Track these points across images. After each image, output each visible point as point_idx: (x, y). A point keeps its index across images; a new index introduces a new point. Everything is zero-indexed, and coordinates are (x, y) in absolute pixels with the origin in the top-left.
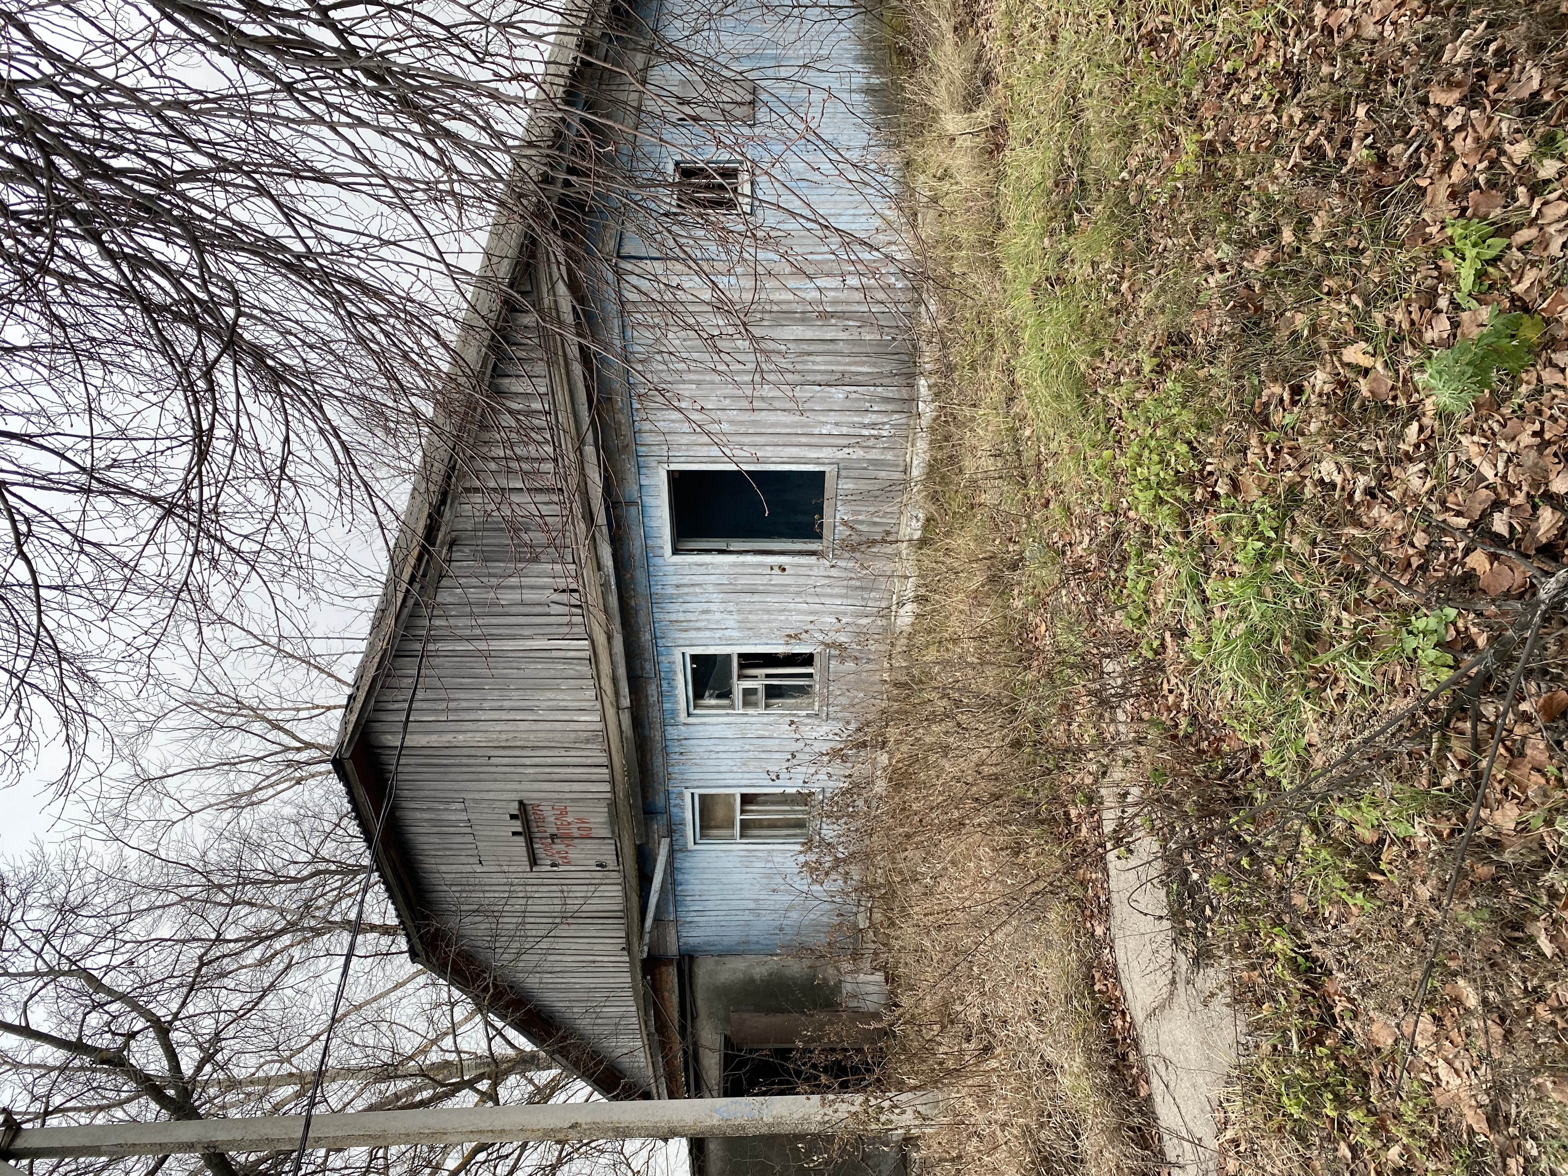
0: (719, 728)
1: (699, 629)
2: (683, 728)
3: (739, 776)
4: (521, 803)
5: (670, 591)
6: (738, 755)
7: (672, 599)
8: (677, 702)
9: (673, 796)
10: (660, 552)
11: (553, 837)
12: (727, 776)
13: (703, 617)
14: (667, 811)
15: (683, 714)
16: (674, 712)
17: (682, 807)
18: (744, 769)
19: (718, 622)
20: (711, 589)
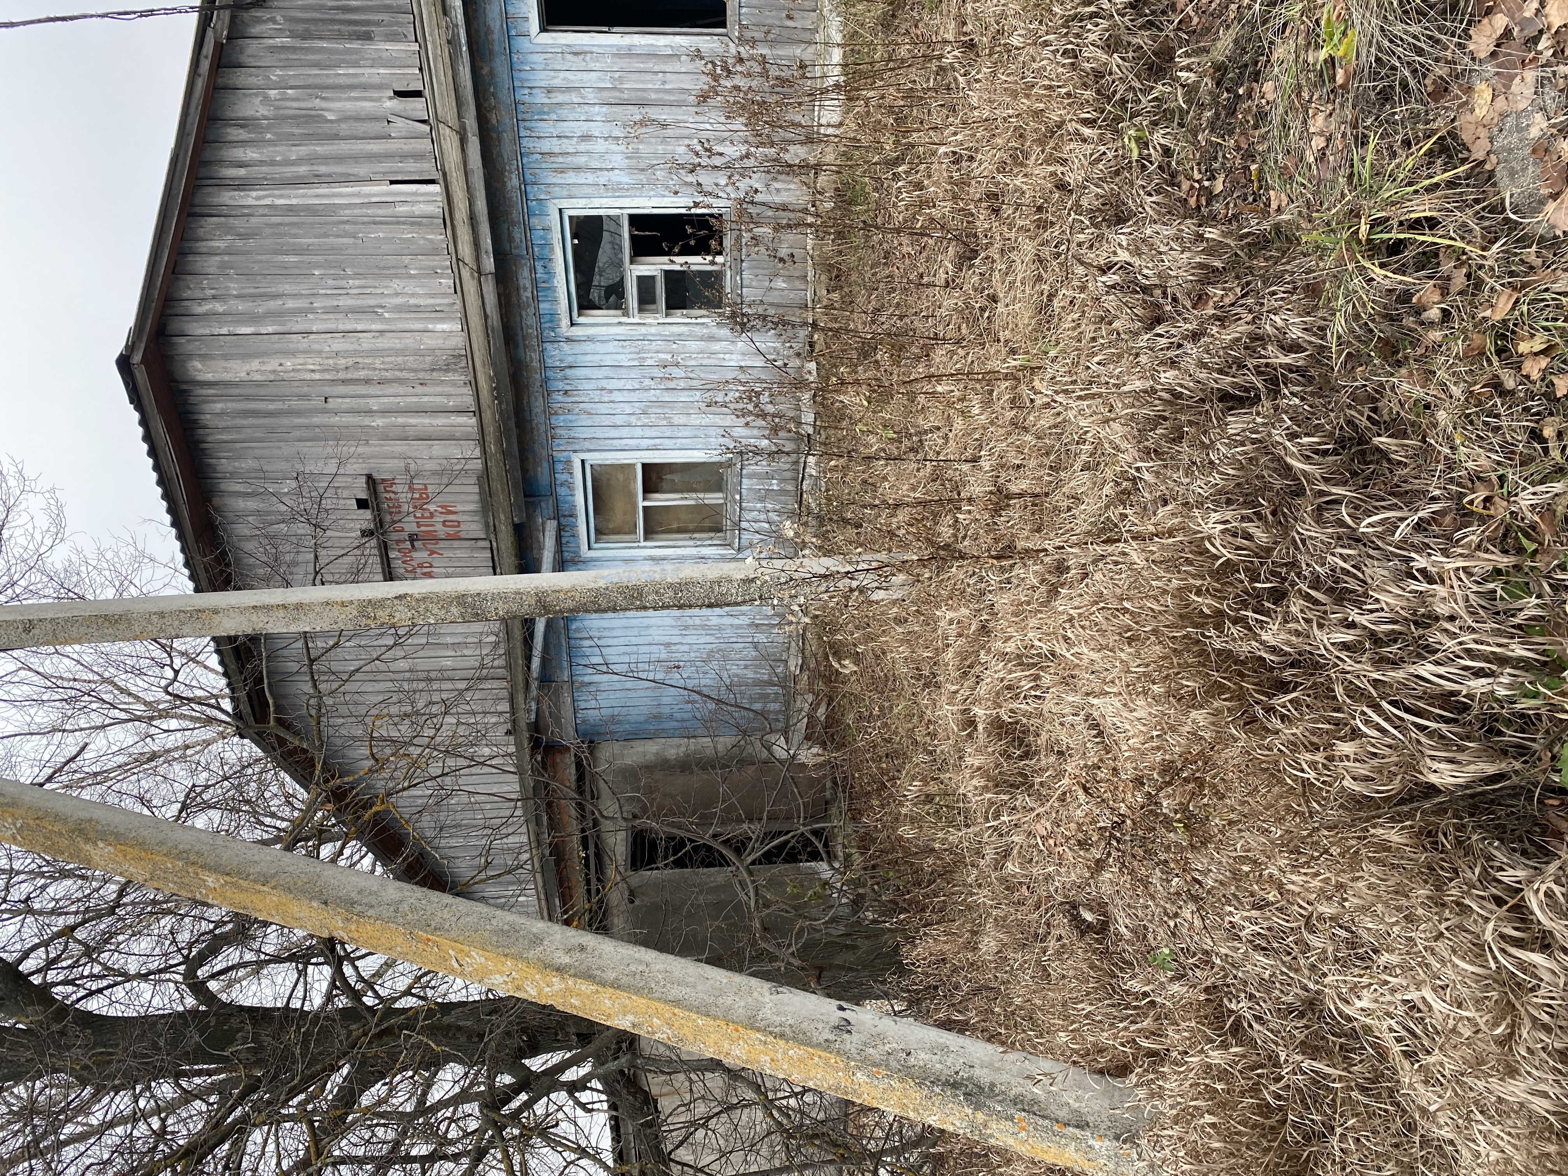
0: (610, 347)
1: (578, 169)
2: (565, 347)
3: (638, 432)
4: (370, 478)
5: (541, 98)
6: (635, 396)
7: (543, 112)
8: (555, 301)
9: (559, 467)
10: (523, 30)
11: (413, 538)
12: (624, 432)
13: (583, 147)
14: (552, 492)
15: (565, 322)
16: (553, 316)
17: (570, 486)
18: (645, 420)
19: (602, 155)
20: (591, 97)
